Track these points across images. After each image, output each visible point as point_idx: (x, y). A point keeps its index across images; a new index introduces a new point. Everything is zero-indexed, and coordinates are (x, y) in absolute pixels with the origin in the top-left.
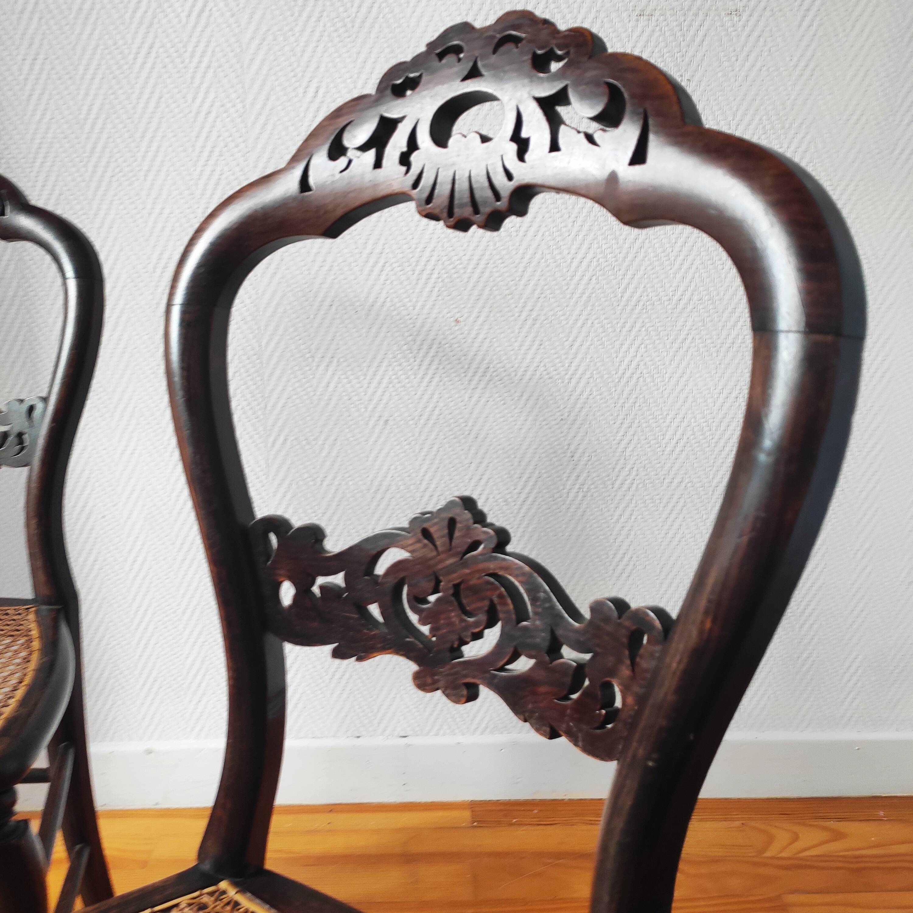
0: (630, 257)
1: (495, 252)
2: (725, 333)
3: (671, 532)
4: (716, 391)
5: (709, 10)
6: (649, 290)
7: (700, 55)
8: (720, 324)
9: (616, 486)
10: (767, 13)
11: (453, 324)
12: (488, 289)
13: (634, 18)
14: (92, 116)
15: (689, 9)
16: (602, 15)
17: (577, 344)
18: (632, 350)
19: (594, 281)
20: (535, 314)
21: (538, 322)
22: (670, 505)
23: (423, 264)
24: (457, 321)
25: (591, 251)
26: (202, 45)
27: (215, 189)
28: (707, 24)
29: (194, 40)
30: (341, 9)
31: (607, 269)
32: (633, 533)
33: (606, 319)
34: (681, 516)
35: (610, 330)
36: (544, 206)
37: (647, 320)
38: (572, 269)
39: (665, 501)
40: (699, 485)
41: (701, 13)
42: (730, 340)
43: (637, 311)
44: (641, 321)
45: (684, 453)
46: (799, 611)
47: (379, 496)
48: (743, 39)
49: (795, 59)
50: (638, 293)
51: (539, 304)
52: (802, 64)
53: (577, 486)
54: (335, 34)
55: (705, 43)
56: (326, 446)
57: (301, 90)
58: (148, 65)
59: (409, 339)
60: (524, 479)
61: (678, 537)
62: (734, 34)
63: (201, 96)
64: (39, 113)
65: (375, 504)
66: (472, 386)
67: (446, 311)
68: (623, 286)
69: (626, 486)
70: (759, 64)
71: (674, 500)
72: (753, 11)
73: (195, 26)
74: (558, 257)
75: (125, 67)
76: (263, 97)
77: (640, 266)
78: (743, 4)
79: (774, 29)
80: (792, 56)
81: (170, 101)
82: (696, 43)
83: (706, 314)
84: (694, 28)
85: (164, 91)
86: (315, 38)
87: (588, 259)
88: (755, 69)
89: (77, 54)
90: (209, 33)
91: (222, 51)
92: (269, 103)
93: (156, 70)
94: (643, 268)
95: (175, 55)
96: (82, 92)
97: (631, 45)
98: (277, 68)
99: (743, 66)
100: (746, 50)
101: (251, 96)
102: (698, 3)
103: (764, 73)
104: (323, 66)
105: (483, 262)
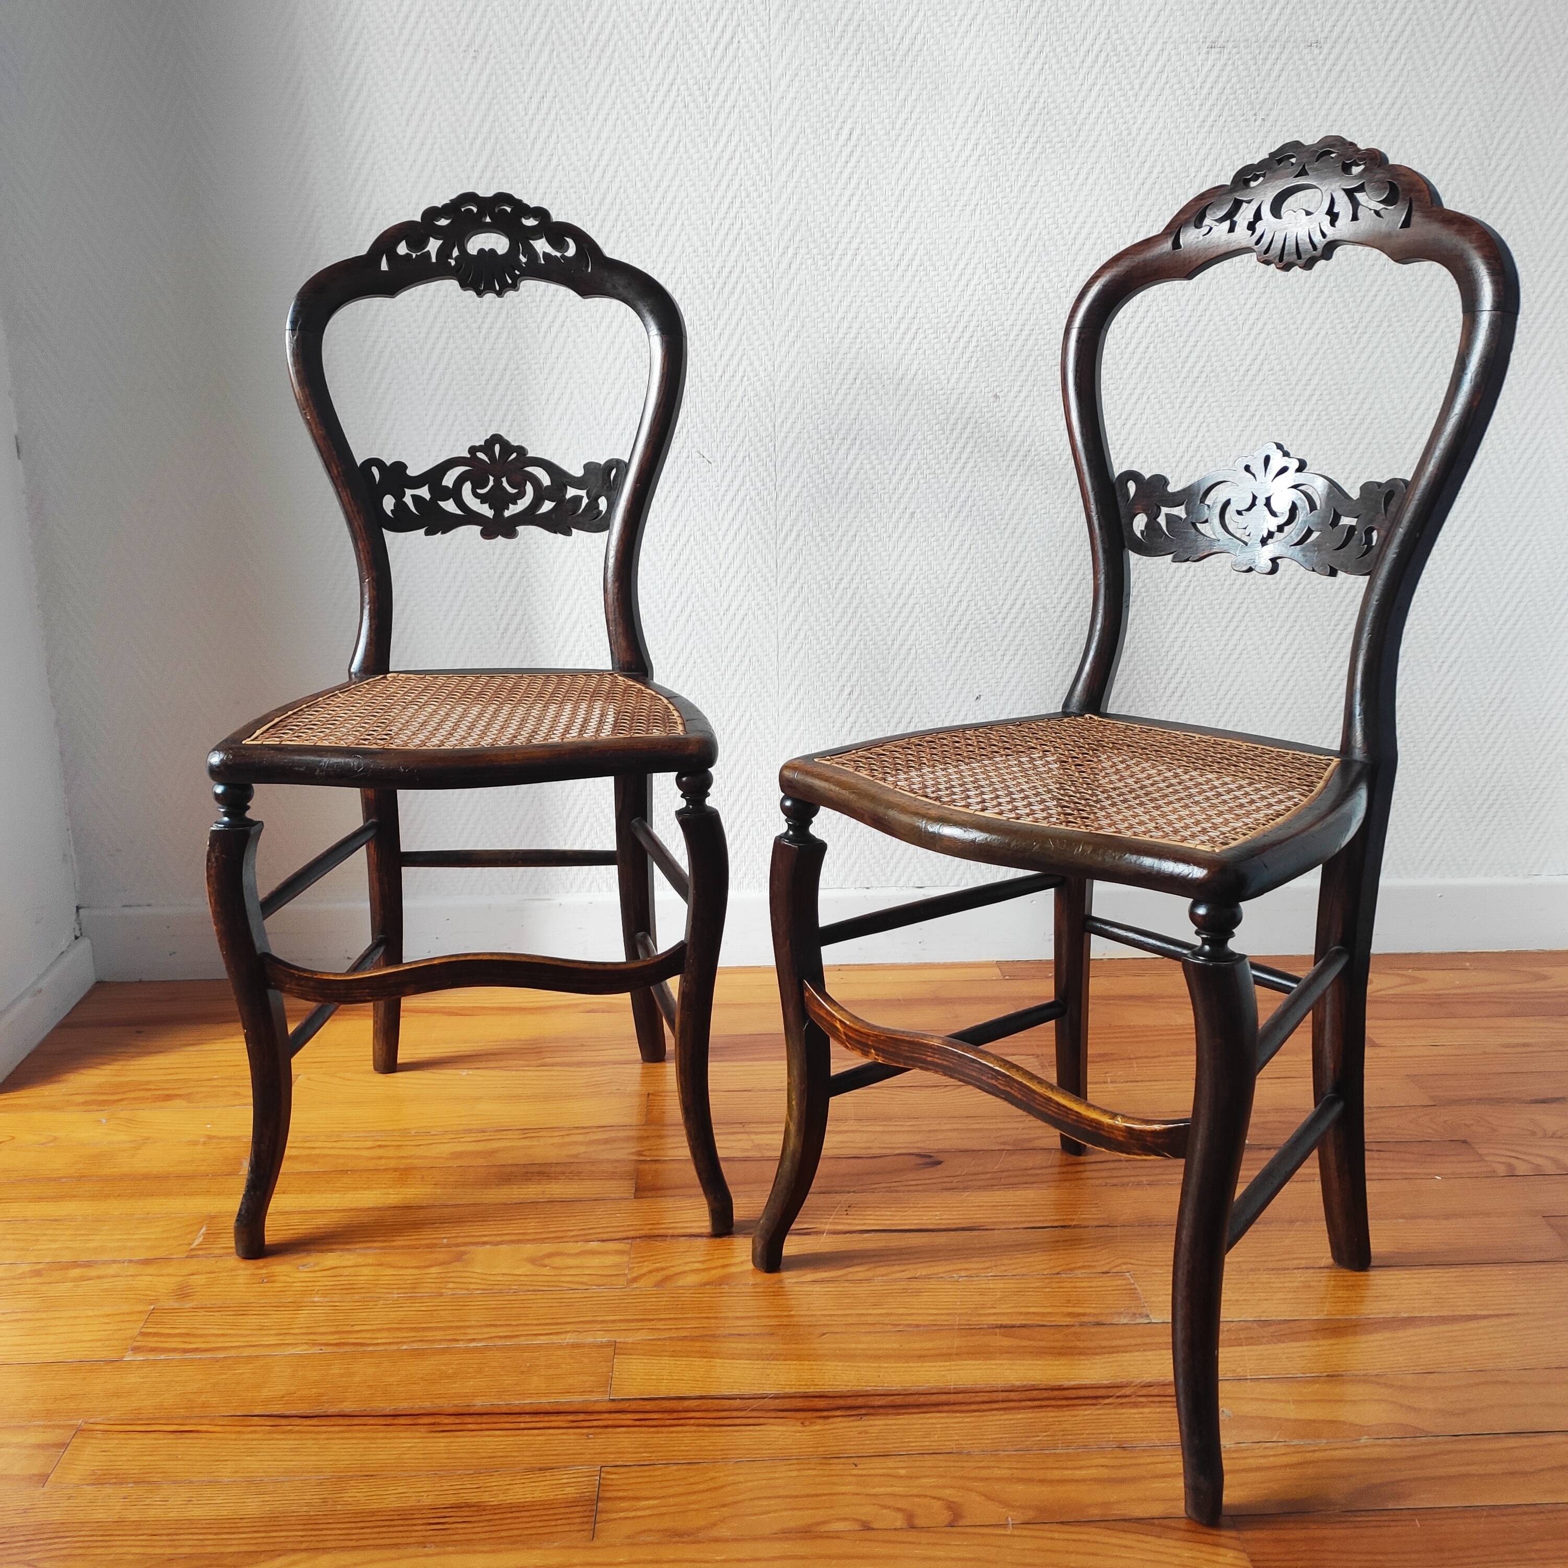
0: (1193, 320)
1: (1041, 316)
2: (1297, 408)
3: (1232, 643)
5: (1287, 41)
6: (1214, 359)
7: (1276, 91)
8: (1293, 399)
9: (1170, 589)
10: (1351, 45)
11: (992, 400)
12: (1032, 359)
13: (1205, 50)
14: (603, 163)
15: (1265, 41)
16: (1169, 46)
17: (1131, 422)
18: (1193, 429)
19: (1151, 349)
22: (1232, 611)
23: (960, 329)
24: (996, 396)
26: (728, 82)
27: (733, 246)
28: (1284, 56)
29: (719, 76)
30: (881, 41)
31: (1166, 335)
32: (1187, 644)
33: (1164, 393)
34: (1243, 624)
35: (1169, 406)
37: (1210, 395)
38: (1128, 335)
39: (1225, 606)
40: (1264, 587)
41: (1278, 45)
42: (1303, 417)
43: (1199, 384)
44: (1203, 395)
47: (901, 602)
48: (1324, 73)
49: (1381, 96)
50: (1201, 364)
52: (1388, 102)
54: (874, 69)
55: (1282, 79)
56: (844, 543)
57: (833, 132)
58: (668, 105)
59: (941, 417)
60: (1065, 582)
61: (1239, 648)
62: (1314, 68)
63: (724, 140)
64: (544, 159)
65: (896, 610)
66: (1011, 473)
67: (983, 385)
68: (1184, 355)
69: (1181, 589)
70: (1341, 102)
71: (1236, 605)
72: (1335, 42)
73: (721, 60)
75: (642, 106)
76: (791, 140)
77: (1204, 330)
78: (1324, 35)
79: (1358, 63)
80: (1377, 93)
81: (689, 145)
82: (1272, 79)
83: (1277, 387)
84: (1269, 62)
85: (684, 134)
86: (851, 74)
87: (1145, 324)
88: (1338, 107)
89: (590, 92)
90: (736, 68)
91: (750, 88)
92: (798, 147)
93: (676, 110)
94: (1207, 334)
95: (697, 93)
96: (593, 135)
97: (1200, 80)
98: (809, 108)
99: (1323, 104)
100: (1327, 85)
101: (778, 140)
102: (1275, 34)
103: (1346, 112)
104: (859, 104)
105: (1027, 328)
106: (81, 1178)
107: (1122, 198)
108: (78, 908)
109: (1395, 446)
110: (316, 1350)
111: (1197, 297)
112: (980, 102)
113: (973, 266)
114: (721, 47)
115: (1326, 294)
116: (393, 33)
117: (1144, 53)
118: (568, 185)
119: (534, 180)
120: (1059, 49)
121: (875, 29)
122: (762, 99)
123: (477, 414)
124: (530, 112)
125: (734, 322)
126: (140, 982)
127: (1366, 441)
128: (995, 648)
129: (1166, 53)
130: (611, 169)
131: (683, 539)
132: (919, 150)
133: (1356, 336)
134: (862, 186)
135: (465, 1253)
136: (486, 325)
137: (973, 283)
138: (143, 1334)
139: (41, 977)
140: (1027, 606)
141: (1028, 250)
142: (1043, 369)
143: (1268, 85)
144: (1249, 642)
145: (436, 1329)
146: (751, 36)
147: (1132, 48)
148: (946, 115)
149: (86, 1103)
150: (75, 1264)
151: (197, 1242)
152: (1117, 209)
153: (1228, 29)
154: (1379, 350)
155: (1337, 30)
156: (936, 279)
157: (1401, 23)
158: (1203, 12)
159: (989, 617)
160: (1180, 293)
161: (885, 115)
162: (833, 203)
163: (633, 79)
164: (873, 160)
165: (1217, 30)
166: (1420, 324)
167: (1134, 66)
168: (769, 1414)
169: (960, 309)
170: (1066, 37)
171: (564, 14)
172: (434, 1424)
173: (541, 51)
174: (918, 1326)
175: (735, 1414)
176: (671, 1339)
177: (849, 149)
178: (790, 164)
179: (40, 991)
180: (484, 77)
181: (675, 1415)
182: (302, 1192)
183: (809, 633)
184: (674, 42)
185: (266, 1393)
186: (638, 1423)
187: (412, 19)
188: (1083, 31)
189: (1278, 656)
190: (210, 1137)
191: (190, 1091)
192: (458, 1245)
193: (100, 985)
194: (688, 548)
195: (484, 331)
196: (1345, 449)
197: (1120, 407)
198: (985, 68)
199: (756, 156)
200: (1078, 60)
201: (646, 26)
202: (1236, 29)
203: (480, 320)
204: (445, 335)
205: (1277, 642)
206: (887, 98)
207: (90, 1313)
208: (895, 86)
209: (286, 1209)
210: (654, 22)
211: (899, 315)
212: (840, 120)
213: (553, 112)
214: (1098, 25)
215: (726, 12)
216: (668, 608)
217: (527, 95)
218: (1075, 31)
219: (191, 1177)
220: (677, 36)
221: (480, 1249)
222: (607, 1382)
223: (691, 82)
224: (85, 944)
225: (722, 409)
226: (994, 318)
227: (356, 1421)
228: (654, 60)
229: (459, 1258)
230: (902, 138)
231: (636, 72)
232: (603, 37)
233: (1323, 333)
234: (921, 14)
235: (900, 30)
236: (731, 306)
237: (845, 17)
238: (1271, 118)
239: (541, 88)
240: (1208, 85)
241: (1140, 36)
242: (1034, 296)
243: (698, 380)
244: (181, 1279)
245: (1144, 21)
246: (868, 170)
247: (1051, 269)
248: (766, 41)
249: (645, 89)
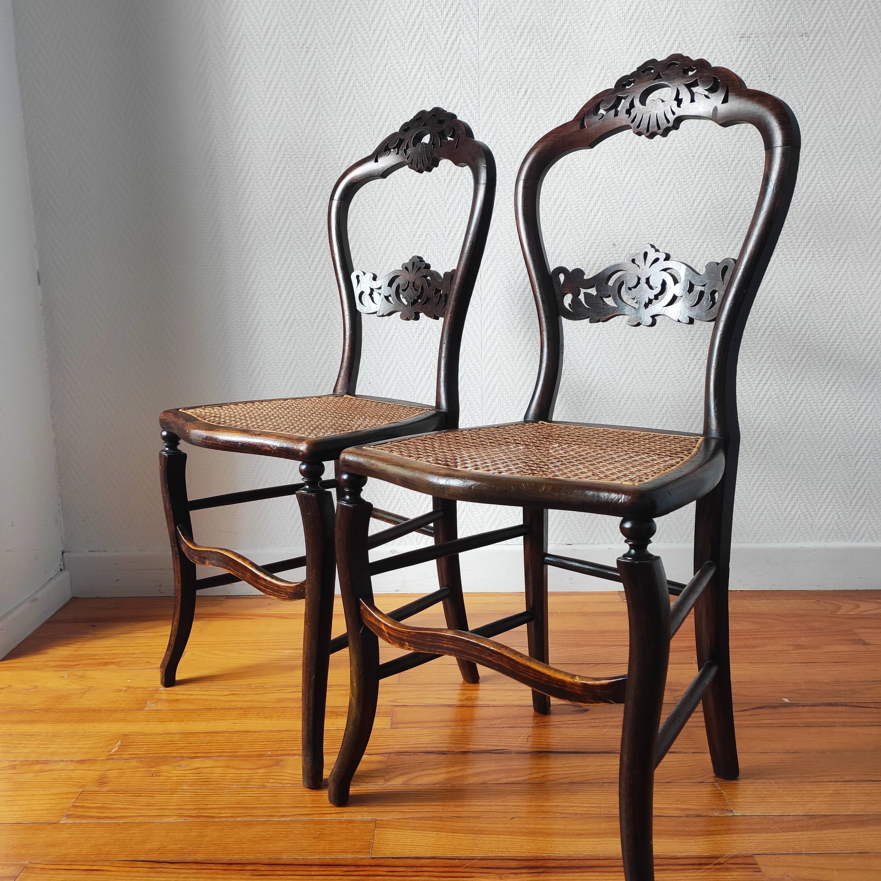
0: (734, 198)
2: (800, 250)
3: (762, 394)
4: (794, 292)
5: (788, 33)
7: (781, 62)
10: (827, 35)
11: (611, 246)
12: (636, 222)
13: (738, 39)
14: (380, 111)
15: (774, 33)
16: (717, 37)
19: (709, 215)
20: (667, 239)
21: (670, 245)
22: (762, 374)
23: (592, 205)
24: (614, 244)
25: (707, 195)
26: (454, 63)
28: (786, 42)
29: (449, 59)
30: (544, 38)
31: (718, 207)
33: (717, 241)
34: (769, 382)
36: (676, 164)
38: (694, 207)
39: (757, 371)
40: (781, 359)
41: (782, 36)
42: (804, 255)
45: (772, 336)
46: (854, 451)
48: (810, 51)
49: (846, 64)
51: (671, 232)
52: (850, 68)
53: (695, 361)
54: (540, 54)
55: (785, 55)
57: (516, 91)
58: (418, 77)
59: (581, 257)
60: (658, 356)
61: (767, 397)
62: (804, 49)
63: (451, 96)
64: (346, 109)
67: (607, 238)
68: (729, 219)
70: (821, 68)
71: (764, 370)
72: (817, 33)
73: (450, 50)
74: (684, 199)
75: (403, 78)
76: (491, 95)
77: (741, 204)
78: (810, 29)
79: (831, 45)
80: (843, 62)
81: (431, 100)
82: (779, 55)
83: (787, 237)
84: (778, 45)
85: (428, 93)
86: (527, 57)
87: (705, 200)
88: (819, 71)
89: (373, 70)
90: (459, 55)
91: (466, 66)
92: (495, 99)
93: (423, 80)
94: (743, 206)
95: (436, 69)
96: (375, 95)
97: (735, 56)
98: (501, 77)
99: (811, 69)
100: (813, 58)
101: (483, 96)
102: (781, 29)
103: (825, 74)
104: (531, 74)
105: (633, 204)
106: (47, 710)
107: (689, 126)
108: (63, 552)
109: (862, 273)
110: (182, 820)
111: (736, 184)
112: (603, 72)
113: (599, 167)
114: (450, 43)
115: (816, 181)
116: (260, 38)
117: (701, 41)
118: (360, 124)
119: (340, 121)
120: (650, 40)
121: (541, 31)
122: (474, 72)
123: (304, 257)
124: (339, 82)
125: (457, 202)
126: (98, 597)
127: (844, 270)
128: (615, 397)
129: (714, 41)
130: (385, 114)
131: (425, 331)
132: (566, 100)
133: (835, 206)
134: (533, 121)
135: (281, 760)
136: (311, 205)
137: (599, 177)
138: (74, 806)
139: (37, 592)
140: (634, 371)
141: (633, 157)
142: (643, 228)
143: (777, 59)
144: (773, 393)
145: (261, 808)
146: (468, 36)
147: (694, 39)
148: (583, 80)
149: (57, 666)
150: (37, 762)
151: (114, 750)
152: (686, 132)
153: (752, 27)
154: (850, 215)
155: (818, 26)
156: (577, 175)
157: (857, 21)
158: (737, 17)
159: (611, 377)
160: (726, 182)
161: (546, 80)
162: (515, 132)
163: (398, 62)
164: (540, 106)
165: (745, 27)
166: (874, 199)
167: (695, 49)
168: (476, 871)
169: (592, 193)
170: (654, 33)
171: (359, 26)
172: (255, 870)
173: (345, 47)
174: (576, 814)
175: (455, 869)
176: (413, 818)
177: (526, 100)
178: (490, 109)
179: (36, 600)
180: (312, 63)
181: (414, 869)
182: (182, 721)
183: (501, 387)
184: (422, 41)
185: (148, 846)
186: (389, 874)
187: (271, 31)
188: (665, 29)
189: (791, 402)
190: (129, 687)
191: (120, 660)
192: (277, 755)
193: (74, 599)
194: (429, 336)
195: (309, 209)
196: (830, 275)
197: (690, 250)
198: (606, 52)
199: (470, 105)
200: (662, 46)
201: (406, 32)
202: (756, 27)
203: (307, 203)
204: (287, 212)
205: (790, 393)
206: (548, 70)
207: (43, 792)
208: (552, 64)
209: (171, 731)
210: (411, 29)
211: (555, 197)
212: (520, 83)
213: (352, 82)
214: (673, 25)
215: (453, 23)
216: (416, 372)
217: (337, 72)
218: (660, 29)
219: (114, 711)
220: (424, 37)
221: (291, 758)
222: (369, 846)
223: (432, 63)
224: (66, 573)
225: (449, 253)
226: (613, 198)
227: (204, 867)
228: (411, 51)
229: (277, 763)
230: (557, 93)
231: (400, 58)
232: (381, 39)
233: (815, 205)
234: (568, 21)
235: (556, 31)
236: (455, 193)
237: (523, 24)
238: (779, 78)
239: (345, 68)
240: (740, 60)
241: (699, 32)
242: (636, 185)
243: (435, 236)
244: (102, 772)
245: (701, 23)
246: (536, 112)
247: (647, 169)
248: (476, 39)
249: (405, 68)
